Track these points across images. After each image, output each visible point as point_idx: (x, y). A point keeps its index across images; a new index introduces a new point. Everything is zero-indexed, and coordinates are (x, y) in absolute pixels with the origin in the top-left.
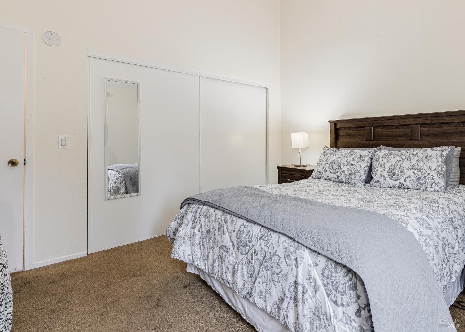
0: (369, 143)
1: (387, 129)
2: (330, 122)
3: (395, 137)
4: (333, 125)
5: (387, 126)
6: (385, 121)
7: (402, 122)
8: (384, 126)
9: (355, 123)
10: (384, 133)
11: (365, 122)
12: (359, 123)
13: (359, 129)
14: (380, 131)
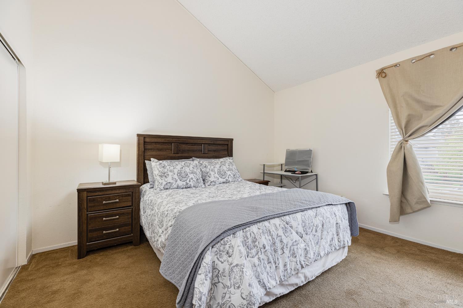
0: (176, 156)
1: (189, 145)
2: (139, 135)
3: (194, 151)
4: (142, 138)
5: (189, 143)
6: (188, 140)
7: (199, 142)
8: (187, 143)
9: (165, 139)
10: (187, 148)
11: (174, 139)
12: (167, 139)
13: (167, 144)
14: (184, 147)
